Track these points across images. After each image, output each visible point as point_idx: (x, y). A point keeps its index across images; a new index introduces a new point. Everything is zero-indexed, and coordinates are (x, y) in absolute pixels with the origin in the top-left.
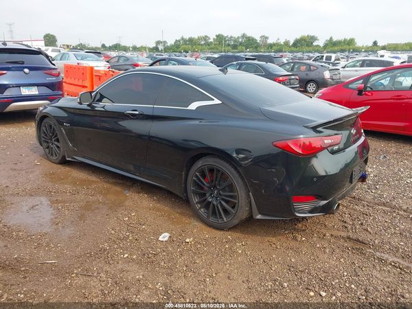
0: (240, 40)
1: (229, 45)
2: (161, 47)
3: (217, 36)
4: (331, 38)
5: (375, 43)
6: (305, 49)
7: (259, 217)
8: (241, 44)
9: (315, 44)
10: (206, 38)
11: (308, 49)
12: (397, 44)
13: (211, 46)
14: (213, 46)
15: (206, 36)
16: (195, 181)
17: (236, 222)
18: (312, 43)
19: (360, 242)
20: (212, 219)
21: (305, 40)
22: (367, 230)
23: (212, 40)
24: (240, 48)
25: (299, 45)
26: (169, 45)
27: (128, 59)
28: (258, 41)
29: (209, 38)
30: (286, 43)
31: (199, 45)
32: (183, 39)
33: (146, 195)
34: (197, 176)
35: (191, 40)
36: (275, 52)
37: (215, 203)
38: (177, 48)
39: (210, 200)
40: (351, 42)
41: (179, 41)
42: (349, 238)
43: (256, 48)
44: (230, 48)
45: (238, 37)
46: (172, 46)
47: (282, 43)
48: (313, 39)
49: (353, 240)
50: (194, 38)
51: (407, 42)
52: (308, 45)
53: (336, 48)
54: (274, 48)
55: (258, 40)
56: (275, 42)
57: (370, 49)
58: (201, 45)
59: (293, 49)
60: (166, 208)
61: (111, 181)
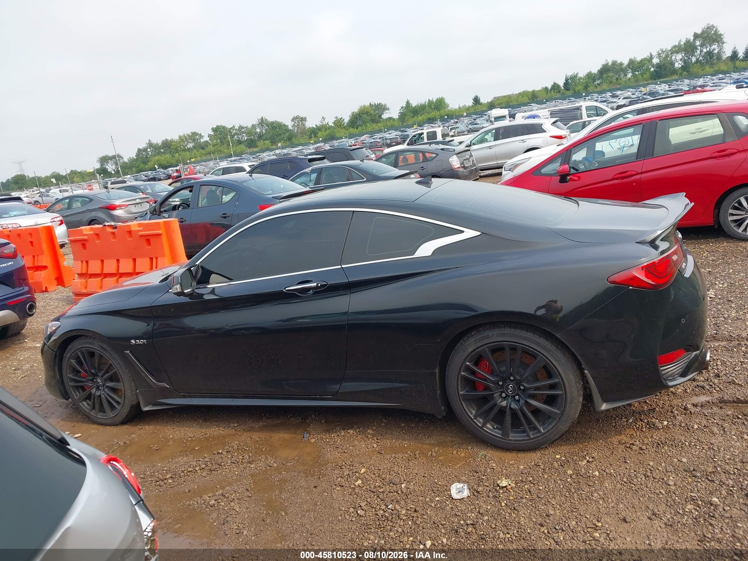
0: (258, 130)
1: (240, 142)
2: (110, 167)
3: (215, 130)
4: (408, 102)
5: (476, 100)
6: (371, 127)
7: (604, 407)
8: (261, 136)
9: (385, 116)
10: (194, 136)
11: (376, 126)
12: (509, 97)
13: (207, 150)
14: (210, 148)
15: (195, 134)
16: (465, 378)
17: (564, 426)
18: (380, 117)
19: (742, 402)
20: (514, 437)
21: (367, 113)
22: (734, 383)
23: (206, 138)
24: (260, 143)
25: (359, 122)
26: (126, 160)
27: (91, 200)
28: (290, 127)
29: (201, 136)
30: (339, 123)
31: (184, 150)
32: (150, 145)
33: (351, 431)
34: (468, 369)
35: (167, 145)
36: (325, 141)
37: (514, 406)
38: (145, 163)
39: (504, 403)
40: (440, 104)
41: (145, 150)
42: (722, 401)
43: (290, 139)
44: (243, 147)
45: (253, 126)
46: (132, 161)
47: (331, 124)
48: (380, 108)
49: (730, 402)
50: (171, 141)
51: (522, 91)
52: (374, 121)
53: (420, 118)
54: (320, 134)
55: (290, 124)
56: (319, 123)
57: (472, 110)
58: (189, 150)
59: (351, 130)
60: (406, 444)
61: (256, 425)
